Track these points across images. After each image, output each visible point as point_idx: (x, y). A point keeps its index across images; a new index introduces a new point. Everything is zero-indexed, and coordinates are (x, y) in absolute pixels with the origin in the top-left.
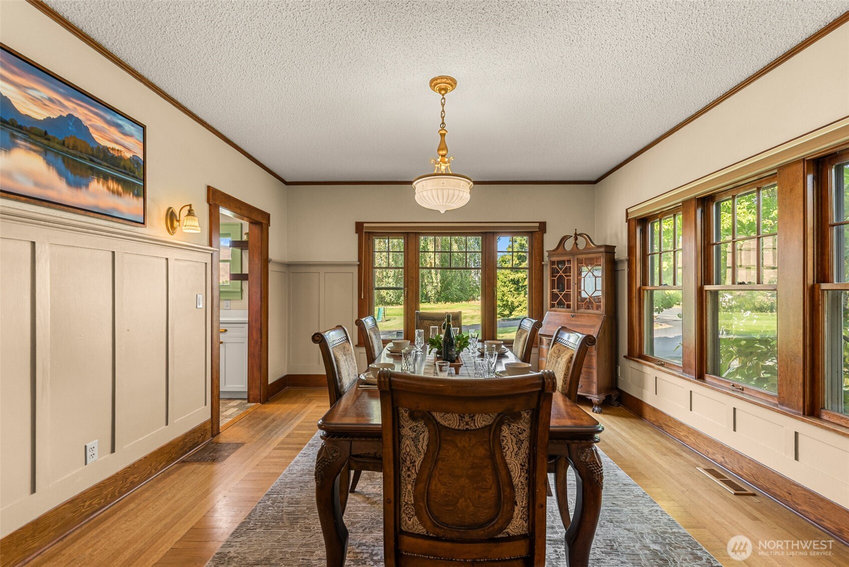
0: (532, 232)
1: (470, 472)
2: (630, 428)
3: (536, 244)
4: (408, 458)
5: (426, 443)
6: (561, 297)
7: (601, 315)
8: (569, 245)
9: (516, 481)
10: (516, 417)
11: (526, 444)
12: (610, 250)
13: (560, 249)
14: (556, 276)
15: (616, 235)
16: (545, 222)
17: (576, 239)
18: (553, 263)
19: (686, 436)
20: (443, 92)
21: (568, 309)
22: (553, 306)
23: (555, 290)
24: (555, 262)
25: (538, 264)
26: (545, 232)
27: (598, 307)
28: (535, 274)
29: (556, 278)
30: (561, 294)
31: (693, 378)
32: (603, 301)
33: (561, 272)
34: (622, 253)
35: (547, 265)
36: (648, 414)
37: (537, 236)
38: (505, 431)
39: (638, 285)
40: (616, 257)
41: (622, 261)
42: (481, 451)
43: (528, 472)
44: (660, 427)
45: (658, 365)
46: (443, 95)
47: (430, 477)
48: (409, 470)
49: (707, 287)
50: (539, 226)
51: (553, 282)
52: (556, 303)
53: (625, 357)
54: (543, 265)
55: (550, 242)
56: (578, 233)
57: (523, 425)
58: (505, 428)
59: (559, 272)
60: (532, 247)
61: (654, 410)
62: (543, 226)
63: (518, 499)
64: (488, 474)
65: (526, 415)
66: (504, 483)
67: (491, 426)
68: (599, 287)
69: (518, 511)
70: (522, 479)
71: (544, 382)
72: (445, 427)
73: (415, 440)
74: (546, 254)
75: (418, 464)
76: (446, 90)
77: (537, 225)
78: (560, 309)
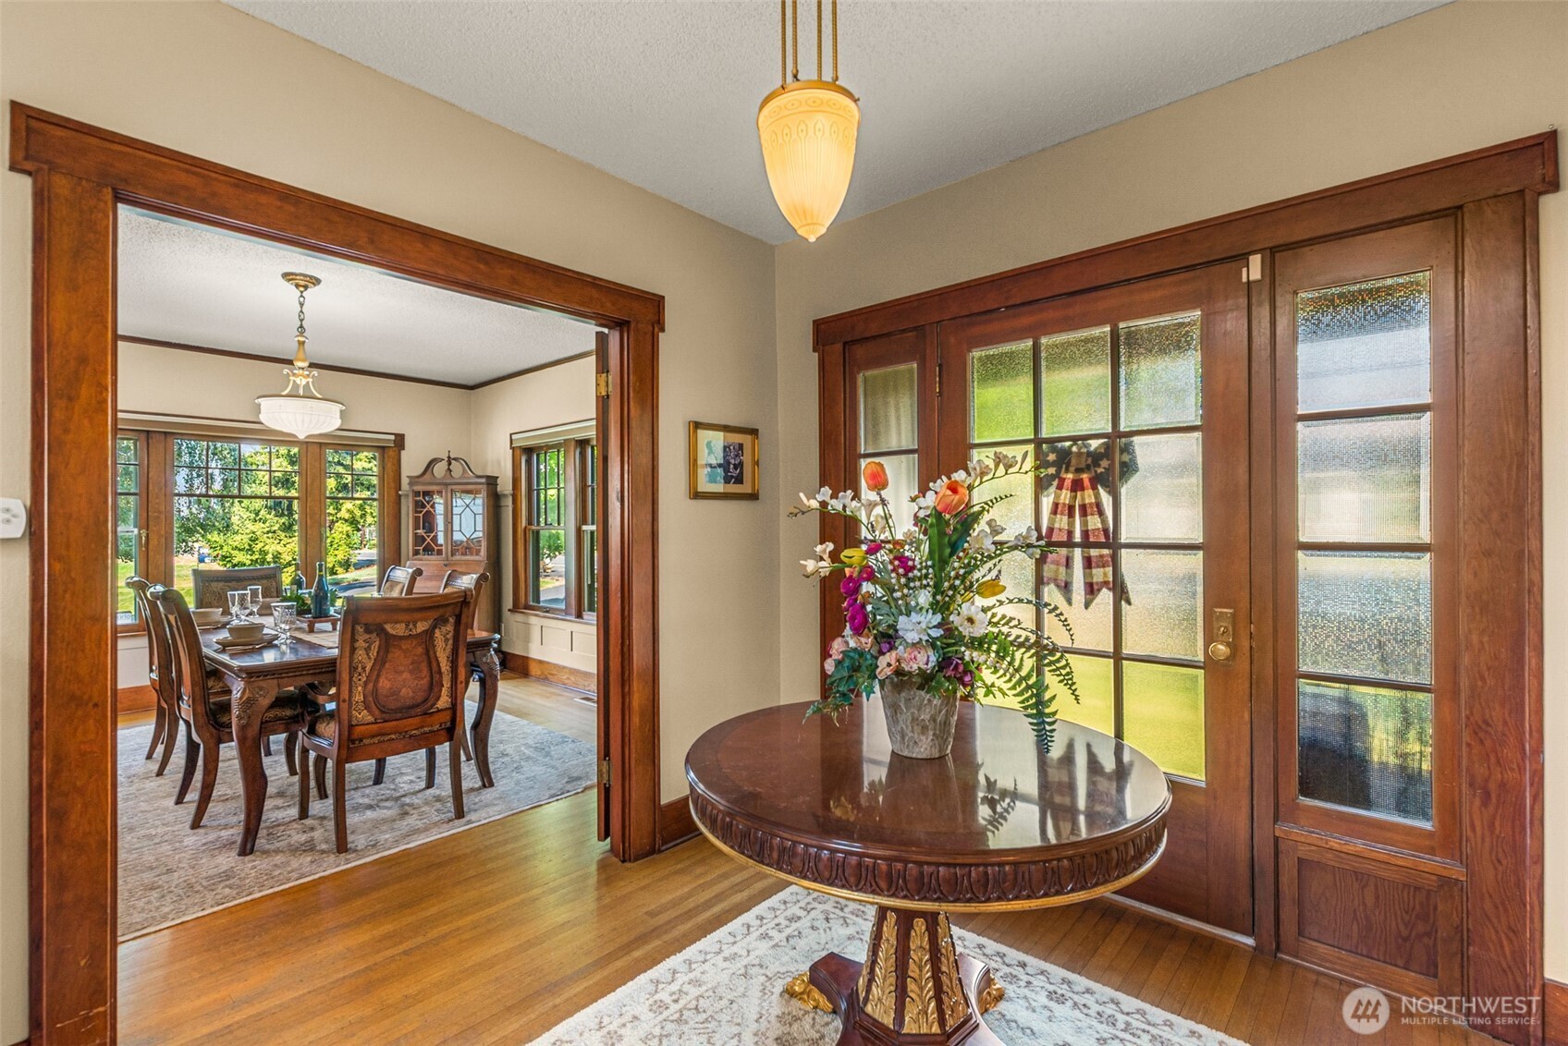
0: (383, 448)
1: (411, 667)
2: (515, 686)
3: (389, 465)
4: (360, 666)
5: (376, 650)
6: (428, 540)
7: (481, 561)
8: (440, 470)
9: (443, 669)
10: (445, 621)
11: (451, 642)
12: (492, 481)
13: (427, 476)
14: (421, 512)
15: (499, 463)
16: (404, 435)
17: (450, 464)
18: (417, 494)
19: (568, 679)
20: (302, 289)
21: (439, 557)
22: (416, 553)
23: (421, 532)
24: (419, 492)
25: (393, 493)
26: (404, 449)
27: (478, 552)
28: (388, 507)
29: (421, 515)
30: (428, 536)
31: (573, 618)
32: (484, 544)
33: (428, 506)
34: (505, 486)
35: (407, 496)
36: (534, 669)
37: (391, 453)
38: (437, 633)
39: (524, 524)
40: (498, 490)
41: (505, 496)
42: (420, 650)
43: (452, 662)
44: (546, 679)
45: (544, 612)
46: (302, 292)
47: (378, 676)
48: (360, 675)
49: (584, 528)
50: (394, 441)
51: (416, 519)
52: (421, 548)
53: (509, 610)
54: (400, 496)
55: (412, 463)
56: (452, 456)
57: (450, 628)
58: (437, 631)
59: (426, 507)
60: (384, 468)
61: (541, 662)
62: (400, 441)
63: (444, 683)
64: (424, 666)
65: (452, 620)
66: (434, 671)
67: (427, 630)
68: (480, 527)
69: (445, 691)
70: (448, 668)
71: (466, 595)
72: (393, 635)
73: (368, 650)
74: (405, 481)
75: (368, 669)
76: (306, 287)
77: (392, 437)
78: (426, 557)
